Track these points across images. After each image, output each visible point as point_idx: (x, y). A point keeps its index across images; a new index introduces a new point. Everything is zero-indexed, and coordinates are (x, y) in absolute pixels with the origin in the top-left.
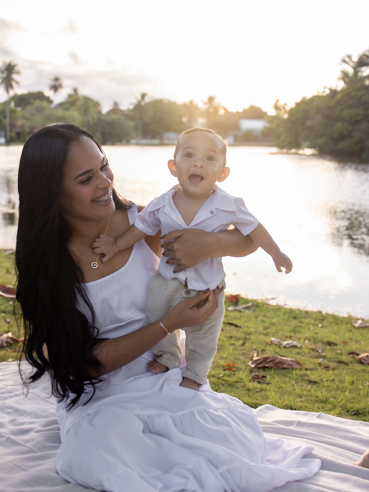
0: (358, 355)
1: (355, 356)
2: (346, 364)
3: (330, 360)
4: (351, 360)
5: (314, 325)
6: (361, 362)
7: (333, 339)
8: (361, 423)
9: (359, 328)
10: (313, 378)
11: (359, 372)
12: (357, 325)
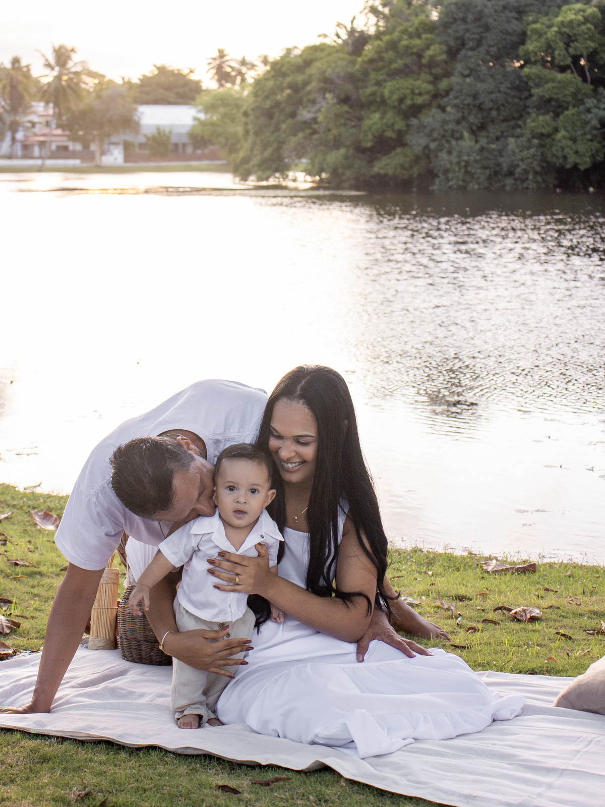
0: (510, 610)
1: (505, 612)
2: (495, 623)
3: (470, 619)
4: (502, 617)
5: (419, 572)
6: (516, 619)
7: (462, 591)
8: (540, 677)
9: (495, 572)
10: (457, 642)
11: (517, 632)
12: (490, 569)
